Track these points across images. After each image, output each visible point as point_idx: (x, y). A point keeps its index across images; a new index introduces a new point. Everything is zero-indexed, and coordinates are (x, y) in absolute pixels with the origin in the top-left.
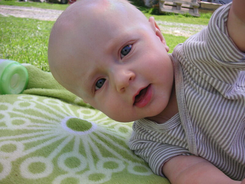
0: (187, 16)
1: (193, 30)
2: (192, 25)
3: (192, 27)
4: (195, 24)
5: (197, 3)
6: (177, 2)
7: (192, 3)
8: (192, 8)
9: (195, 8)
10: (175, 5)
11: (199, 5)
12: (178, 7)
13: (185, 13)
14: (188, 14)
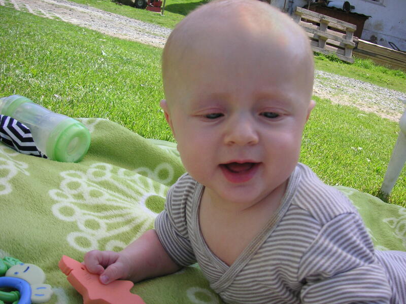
0: (332, 59)
1: (336, 87)
2: (336, 77)
3: (336, 81)
4: (342, 75)
5: (351, 40)
6: (321, 34)
7: (344, 40)
8: (343, 48)
9: (348, 48)
10: (317, 38)
11: (354, 45)
12: (320, 43)
13: (330, 55)
14: (335, 56)
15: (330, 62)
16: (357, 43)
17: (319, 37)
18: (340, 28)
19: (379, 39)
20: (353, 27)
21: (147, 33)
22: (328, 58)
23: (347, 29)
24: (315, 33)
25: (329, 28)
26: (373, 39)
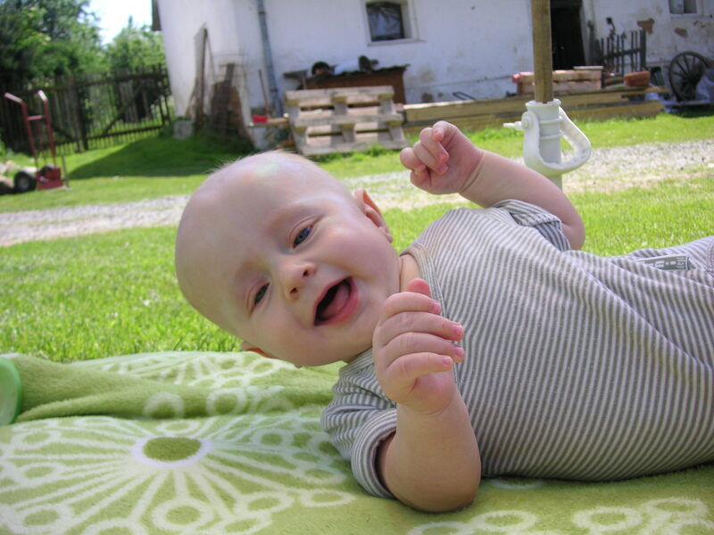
0: (376, 153)
2: (394, 176)
3: (395, 182)
5: (394, 112)
6: (342, 120)
7: (382, 116)
8: (385, 130)
9: (394, 127)
10: (337, 130)
11: (400, 118)
12: (346, 135)
13: (370, 147)
14: (379, 147)
15: (375, 159)
16: (404, 113)
17: (341, 126)
18: (367, 99)
19: (435, 96)
20: (387, 90)
21: (52, 223)
22: (368, 153)
23: (380, 97)
24: (332, 122)
25: (351, 106)
26: (427, 98)
